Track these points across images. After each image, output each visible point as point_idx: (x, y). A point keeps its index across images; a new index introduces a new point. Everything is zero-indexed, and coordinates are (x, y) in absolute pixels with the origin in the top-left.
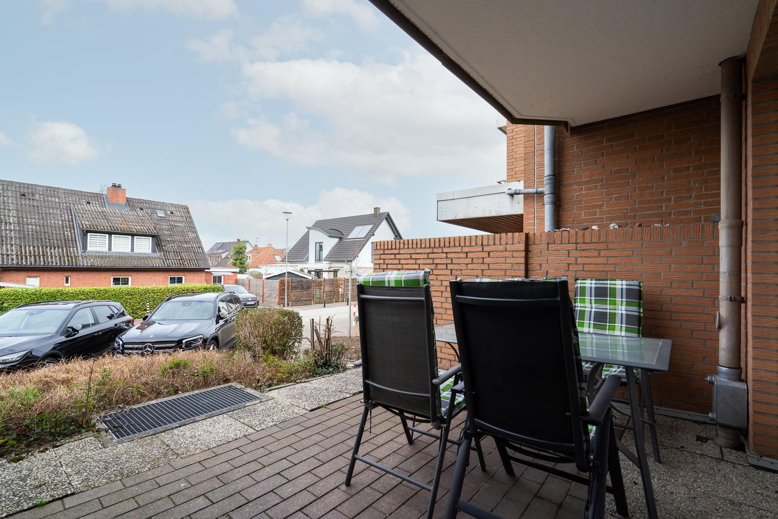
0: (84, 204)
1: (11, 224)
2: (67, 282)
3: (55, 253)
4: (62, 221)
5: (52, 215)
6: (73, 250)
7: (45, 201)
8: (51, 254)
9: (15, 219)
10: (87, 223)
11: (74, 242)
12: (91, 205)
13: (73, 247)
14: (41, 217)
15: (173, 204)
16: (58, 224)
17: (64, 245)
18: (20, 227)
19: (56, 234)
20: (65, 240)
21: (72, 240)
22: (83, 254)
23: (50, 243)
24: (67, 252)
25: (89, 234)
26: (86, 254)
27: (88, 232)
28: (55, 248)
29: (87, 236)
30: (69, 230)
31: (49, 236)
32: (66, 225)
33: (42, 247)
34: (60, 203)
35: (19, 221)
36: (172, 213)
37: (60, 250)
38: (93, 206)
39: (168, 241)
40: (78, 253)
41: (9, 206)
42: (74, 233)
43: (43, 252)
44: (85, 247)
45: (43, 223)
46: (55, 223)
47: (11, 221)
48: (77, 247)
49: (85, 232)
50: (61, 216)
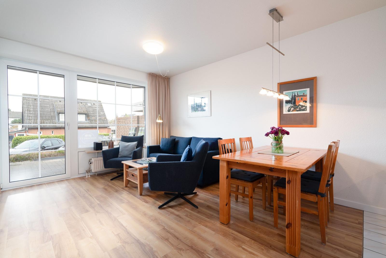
0: (59, 102)
1: (31, 111)
2: (53, 133)
3: (47, 122)
4: (50, 109)
5: (46, 107)
6: (54, 121)
7: (43, 102)
8: (46, 122)
9: (33, 109)
10: (59, 110)
11: (55, 117)
12: (61, 102)
13: (54, 119)
14: (42, 108)
15: (94, 100)
16: (49, 110)
17: (51, 119)
18: (34, 112)
19: (48, 114)
20: (51, 117)
21: (54, 117)
22: (58, 122)
23: (46, 118)
24: (52, 121)
25: (60, 114)
26: (59, 122)
27: (59, 113)
28: (47, 120)
29: (59, 115)
30: (53, 113)
31: (45, 115)
32: (52, 111)
33: (43, 120)
34: (49, 102)
35: (34, 110)
36: (94, 104)
37: (49, 121)
38: (62, 103)
39: (92, 116)
40: (56, 122)
41: (30, 104)
42: (55, 114)
43: (43, 122)
44: (59, 119)
45: (43, 110)
46: (47, 110)
47: (31, 110)
48: (56, 119)
49: (58, 113)
50: (50, 107)
